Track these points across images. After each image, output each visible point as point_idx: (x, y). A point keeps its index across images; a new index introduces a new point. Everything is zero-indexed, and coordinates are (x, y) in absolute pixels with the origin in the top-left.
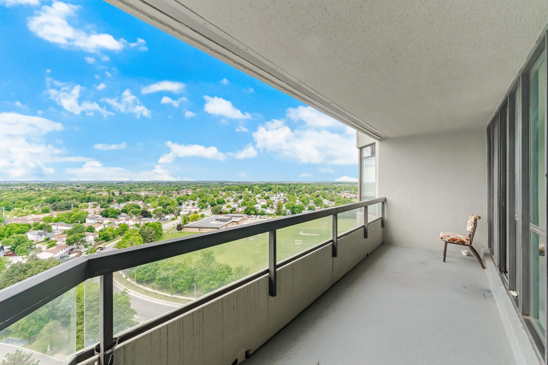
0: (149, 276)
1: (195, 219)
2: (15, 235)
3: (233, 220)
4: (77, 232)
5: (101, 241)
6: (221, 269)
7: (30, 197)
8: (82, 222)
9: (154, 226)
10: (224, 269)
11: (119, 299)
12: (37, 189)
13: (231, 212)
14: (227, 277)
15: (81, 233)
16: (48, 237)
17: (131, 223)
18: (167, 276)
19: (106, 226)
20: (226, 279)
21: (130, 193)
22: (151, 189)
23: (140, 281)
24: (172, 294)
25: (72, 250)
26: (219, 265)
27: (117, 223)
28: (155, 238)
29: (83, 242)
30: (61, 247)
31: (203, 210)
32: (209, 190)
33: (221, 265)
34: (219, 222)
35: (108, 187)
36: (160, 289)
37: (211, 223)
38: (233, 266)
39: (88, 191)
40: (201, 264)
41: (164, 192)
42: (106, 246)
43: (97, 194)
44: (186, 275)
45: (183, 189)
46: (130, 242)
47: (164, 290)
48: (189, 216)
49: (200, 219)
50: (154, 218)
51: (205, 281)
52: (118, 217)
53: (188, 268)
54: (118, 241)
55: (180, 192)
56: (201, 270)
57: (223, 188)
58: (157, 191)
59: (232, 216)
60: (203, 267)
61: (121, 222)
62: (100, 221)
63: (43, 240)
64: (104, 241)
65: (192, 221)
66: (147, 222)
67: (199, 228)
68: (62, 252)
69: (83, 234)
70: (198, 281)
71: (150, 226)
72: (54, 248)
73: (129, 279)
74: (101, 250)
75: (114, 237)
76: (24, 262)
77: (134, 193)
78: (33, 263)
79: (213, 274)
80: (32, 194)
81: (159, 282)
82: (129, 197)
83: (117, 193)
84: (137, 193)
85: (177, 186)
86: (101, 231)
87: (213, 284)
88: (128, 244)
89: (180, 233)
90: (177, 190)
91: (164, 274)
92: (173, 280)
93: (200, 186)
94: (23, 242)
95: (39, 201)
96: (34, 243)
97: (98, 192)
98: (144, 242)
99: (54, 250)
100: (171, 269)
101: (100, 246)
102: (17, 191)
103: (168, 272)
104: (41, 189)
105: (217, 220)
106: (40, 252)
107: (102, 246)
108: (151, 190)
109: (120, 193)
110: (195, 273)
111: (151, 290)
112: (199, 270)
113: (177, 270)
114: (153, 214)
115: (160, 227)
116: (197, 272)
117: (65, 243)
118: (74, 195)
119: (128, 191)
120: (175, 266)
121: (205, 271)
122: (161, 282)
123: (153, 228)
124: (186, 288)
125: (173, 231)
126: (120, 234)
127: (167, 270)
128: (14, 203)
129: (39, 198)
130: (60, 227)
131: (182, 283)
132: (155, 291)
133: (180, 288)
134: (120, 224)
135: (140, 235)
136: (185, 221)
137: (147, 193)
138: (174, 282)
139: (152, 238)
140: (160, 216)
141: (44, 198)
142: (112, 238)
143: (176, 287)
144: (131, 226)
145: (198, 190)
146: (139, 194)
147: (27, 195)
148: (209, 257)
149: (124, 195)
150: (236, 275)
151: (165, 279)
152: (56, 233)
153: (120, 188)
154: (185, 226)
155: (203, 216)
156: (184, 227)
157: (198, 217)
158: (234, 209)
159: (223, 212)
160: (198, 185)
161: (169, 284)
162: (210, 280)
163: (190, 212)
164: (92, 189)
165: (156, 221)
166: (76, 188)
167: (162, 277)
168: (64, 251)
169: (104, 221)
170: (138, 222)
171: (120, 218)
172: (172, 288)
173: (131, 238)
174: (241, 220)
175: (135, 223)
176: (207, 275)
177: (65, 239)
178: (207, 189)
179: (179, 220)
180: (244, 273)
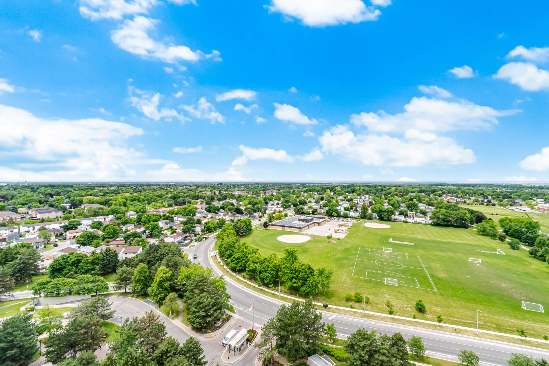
0: (240, 266)
1: (279, 218)
2: (152, 223)
3: (314, 221)
4: (189, 223)
5: (206, 232)
6: (303, 269)
7: (161, 194)
8: (193, 216)
9: (244, 222)
10: (306, 269)
11: (218, 283)
12: (165, 188)
13: (313, 213)
14: (309, 277)
15: (192, 224)
16: (171, 225)
17: (227, 218)
18: (255, 269)
19: (210, 220)
20: (308, 279)
21: (227, 192)
22: (243, 189)
23: (234, 270)
24: (259, 286)
25: (186, 237)
26: (301, 265)
27: (217, 217)
28: (246, 233)
29: (194, 231)
30: (179, 235)
31: (286, 210)
32: (292, 191)
33: (303, 265)
34: (301, 222)
35: (211, 187)
36: (250, 279)
37: (294, 222)
38: (316, 268)
39: (197, 190)
40: (284, 261)
41: (253, 192)
42: (209, 236)
43: (204, 193)
44: (272, 270)
45: (269, 189)
46: (227, 235)
47: (253, 281)
48: (274, 215)
49: (283, 218)
50: (245, 215)
51: (289, 278)
52: (218, 213)
53: (273, 264)
54: (217, 233)
55: (267, 192)
56: (284, 267)
57: (305, 189)
58: (248, 192)
59: (314, 217)
60: (286, 264)
61: (220, 217)
62: (205, 216)
63: (168, 227)
64: (208, 232)
65: (277, 219)
66: (239, 218)
67: (283, 226)
68: (180, 238)
69: (193, 225)
70: (282, 277)
71: (241, 222)
72: (175, 234)
73: (225, 267)
74: (206, 239)
75: (215, 229)
76: (157, 243)
77: (230, 192)
78: (162, 245)
79: (295, 273)
80: (162, 192)
81: (249, 273)
82: (226, 196)
83: (217, 193)
84: (232, 192)
85: (263, 187)
86: (206, 223)
87: (295, 283)
88: (225, 237)
89: (266, 229)
90: (264, 190)
91: (253, 266)
92: (260, 273)
93: (284, 187)
94: (157, 228)
95: (166, 198)
96: (163, 229)
97: (204, 191)
98: (237, 236)
99: (175, 236)
100: (259, 262)
101: (205, 236)
102: (154, 189)
103: (256, 265)
104: (168, 188)
105: (299, 220)
106: (167, 237)
107: (206, 236)
108: (243, 191)
109: (220, 193)
110: (279, 269)
111: (243, 279)
112: (283, 266)
113: (264, 265)
114: (244, 212)
115: (250, 223)
116: (281, 268)
117: (182, 231)
118: (188, 194)
119: (225, 191)
120: (262, 259)
121: (289, 268)
122: (250, 273)
123: (244, 224)
124: (272, 282)
125: (260, 227)
126: (219, 227)
127: (255, 263)
128: (152, 198)
129: (166, 196)
130: (179, 219)
131: (268, 277)
132: (245, 281)
133: (266, 281)
134: (220, 219)
135: (234, 229)
136: (270, 219)
137: (239, 193)
138: (261, 275)
139: (244, 232)
140: (249, 213)
141: (169, 195)
142: (213, 230)
143: (262, 280)
144: (227, 221)
145: (281, 191)
146: (233, 193)
147: (160, 193)
148: (292, 256)
149: (222, 194)
150: (318, 277)
151: (254, 271)
152: (176, 223)
153: (219, 188)
154: (270, 223)
155: (286, 215)
156: (269, 225)
157: (282, 216)
158: (316, 210)
159: (305, 213)
160: (282, 186)
161: (257, 276)
162: (293, 278)
163: (274, 211)
164: (200, 189)
165: (247, 218)
166: (190, 188)
167: (251, 268)
168: (181, 238)
169: (208, 215)
170: (233, 218)
171: (220, 214)
172: (259, 280)
173: (228, 231)
174: (322, 222)
175: (231, 218)
176: (290, 273)
177: (182, 228)
178: (289, 190)
179: (265, 219)
180: (326, 276)
